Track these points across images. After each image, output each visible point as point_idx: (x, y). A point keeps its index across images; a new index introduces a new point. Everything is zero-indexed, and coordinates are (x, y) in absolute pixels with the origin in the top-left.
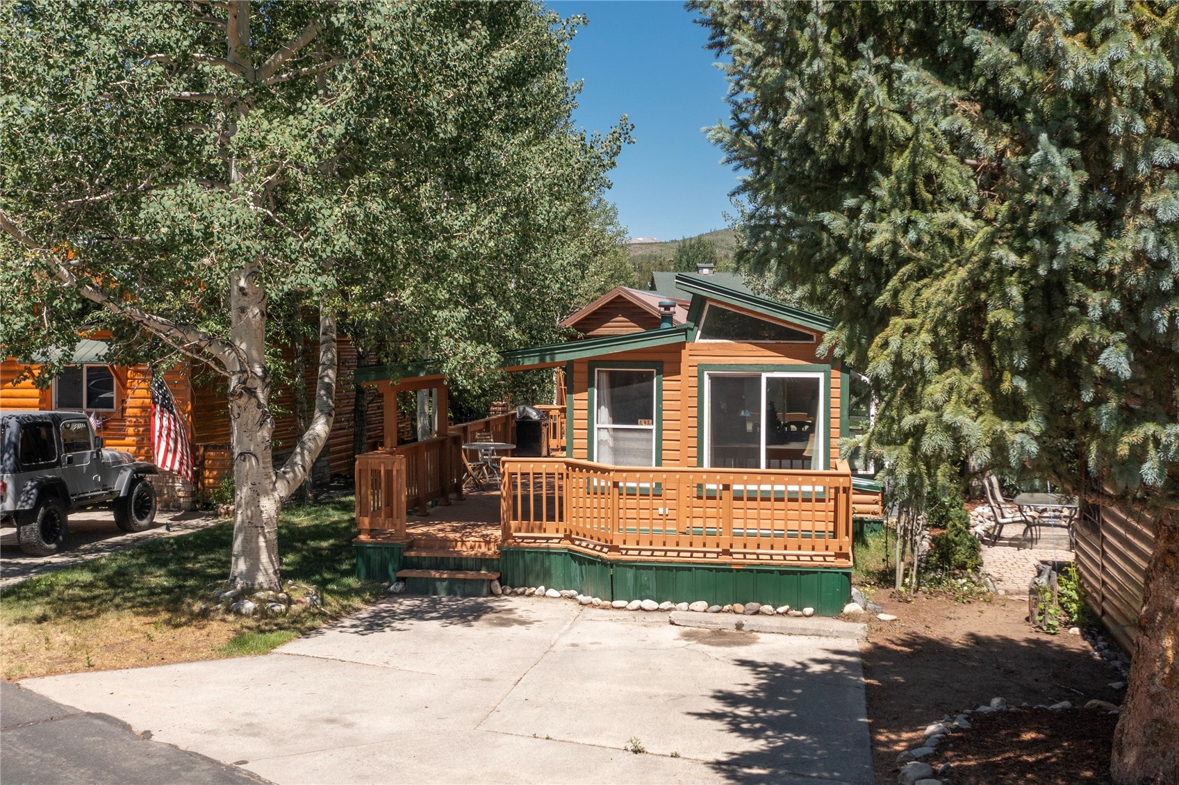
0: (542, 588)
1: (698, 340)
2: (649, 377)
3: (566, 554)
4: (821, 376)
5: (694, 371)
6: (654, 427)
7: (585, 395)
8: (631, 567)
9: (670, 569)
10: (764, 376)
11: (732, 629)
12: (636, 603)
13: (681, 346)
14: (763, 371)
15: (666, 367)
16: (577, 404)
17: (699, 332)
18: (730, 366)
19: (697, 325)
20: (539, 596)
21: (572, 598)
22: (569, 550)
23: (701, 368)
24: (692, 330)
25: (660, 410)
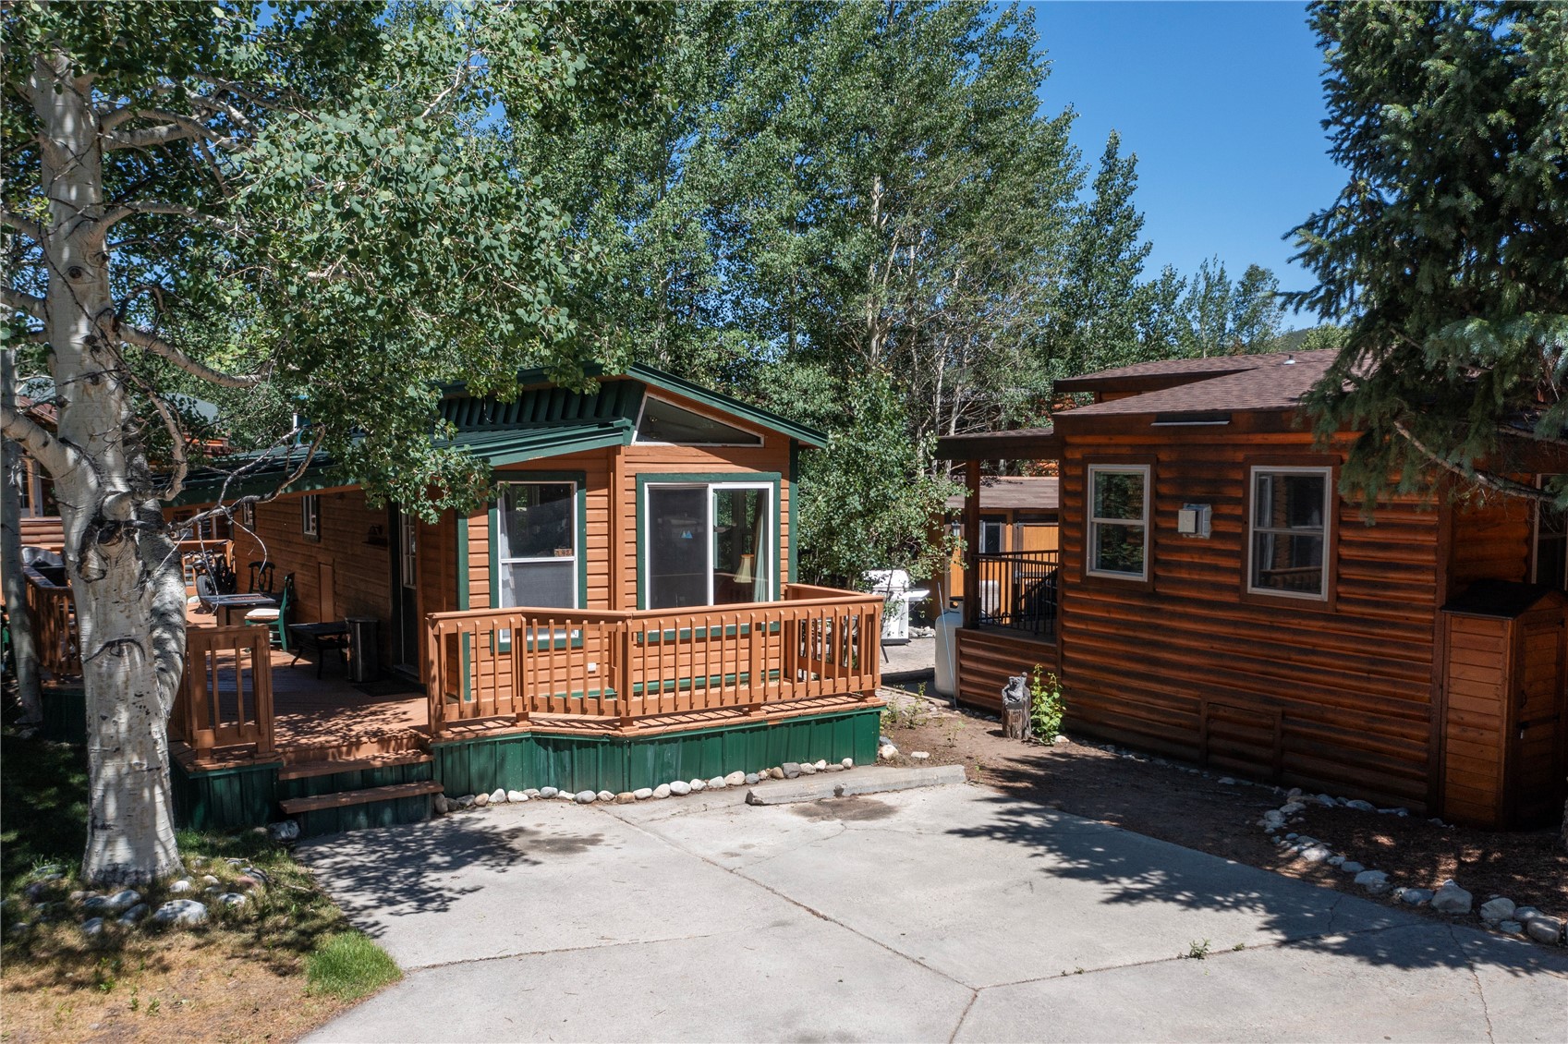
0: (500, 791)
1: (634, 442)
2: (567, 493)
3: (527, 739)
4: (770, 486)
5: (631, 483)
6: (575, 558)
7: (483, 519)
8: (652, 742)
9: (698, 737)
10: (711, 487)
11: (831, 798)
12: (664, 789)
13: (615, 450)
14: (712, 482)
15: (589, 478)
16: (473, 533)
17: (636, 433)
18: (673, 477)
19: (634, 423)
20: (498, 803)
21: (551, 797)
22: (534, 733)
23: (639, 479)
24: (628, 428)
25: (583, 536)
